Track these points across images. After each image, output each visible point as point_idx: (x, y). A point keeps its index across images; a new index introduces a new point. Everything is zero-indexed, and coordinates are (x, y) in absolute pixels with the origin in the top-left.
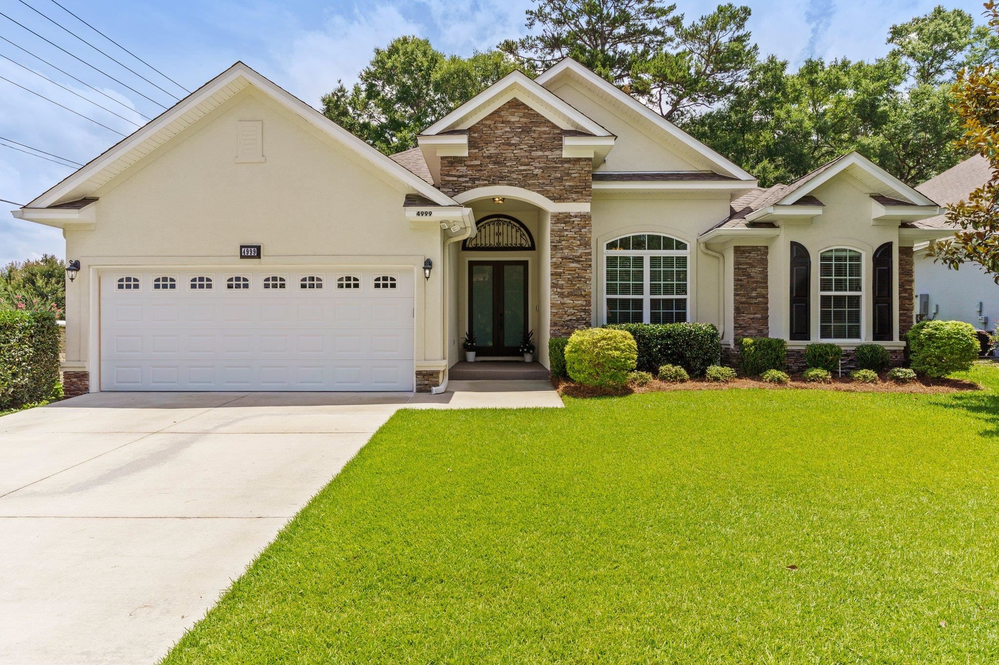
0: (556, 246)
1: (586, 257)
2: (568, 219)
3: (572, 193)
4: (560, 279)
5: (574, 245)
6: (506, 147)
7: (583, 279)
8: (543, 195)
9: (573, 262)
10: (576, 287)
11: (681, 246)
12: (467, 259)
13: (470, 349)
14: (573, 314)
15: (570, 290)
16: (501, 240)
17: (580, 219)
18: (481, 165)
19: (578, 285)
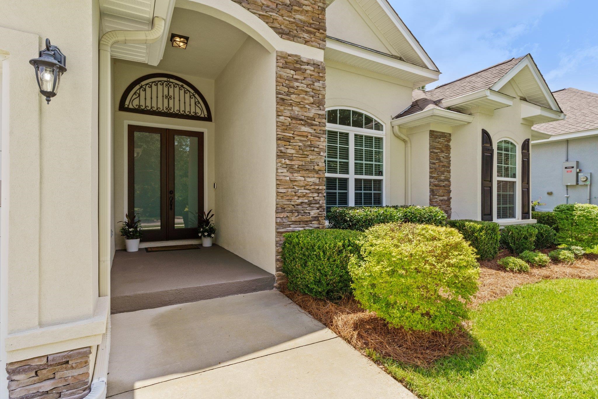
0: (283, 99)
1: (319, 120)
2: (298, 66)
3: (303, 31)
4: (290, 147)
5: (306, 102)
7: (316, 149)
8: (267, 23)
9: (304, 125)
10: (308, 159)
11: (378, 127)
12: (126, 123)
13: (130, 236)
14: (304, 196)
15: (301, 163)
16: (171, 105)
17: (312, 69)
19: (311, 157)
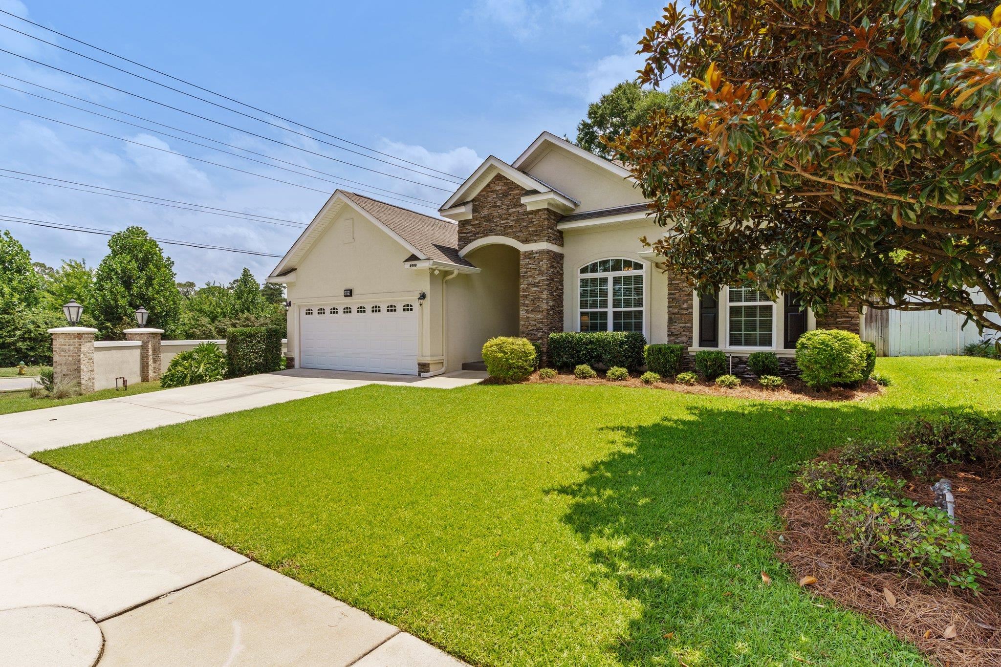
0: (524, 276)
1: (543, 283)
2: (531, 256)
3: (534, 236)
4: (526, 300)
5: (535, 274)
6: (493, 209)
7: (540, 299)
8: (516, 239)
9: (534, 287)
10: (536, 305)
11: (639, 266)
14: (534, 325)
15: (532, 308)
17: (539, 255)
18: (479, 224)
